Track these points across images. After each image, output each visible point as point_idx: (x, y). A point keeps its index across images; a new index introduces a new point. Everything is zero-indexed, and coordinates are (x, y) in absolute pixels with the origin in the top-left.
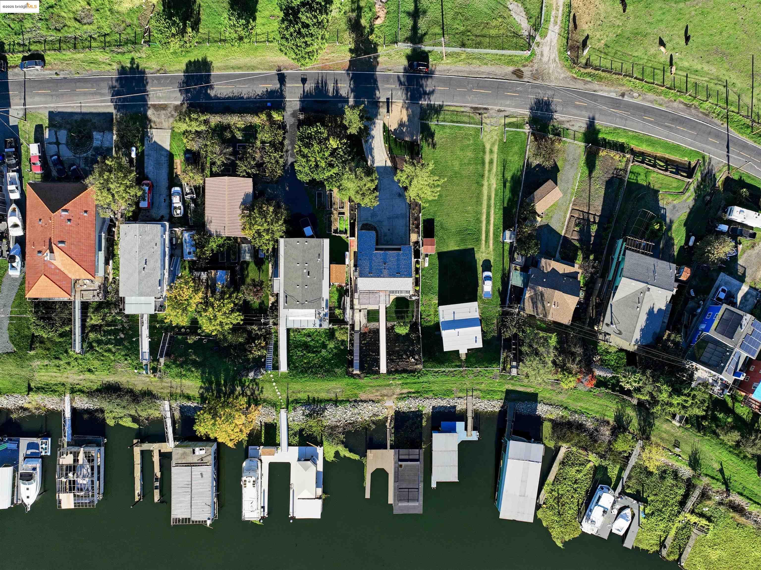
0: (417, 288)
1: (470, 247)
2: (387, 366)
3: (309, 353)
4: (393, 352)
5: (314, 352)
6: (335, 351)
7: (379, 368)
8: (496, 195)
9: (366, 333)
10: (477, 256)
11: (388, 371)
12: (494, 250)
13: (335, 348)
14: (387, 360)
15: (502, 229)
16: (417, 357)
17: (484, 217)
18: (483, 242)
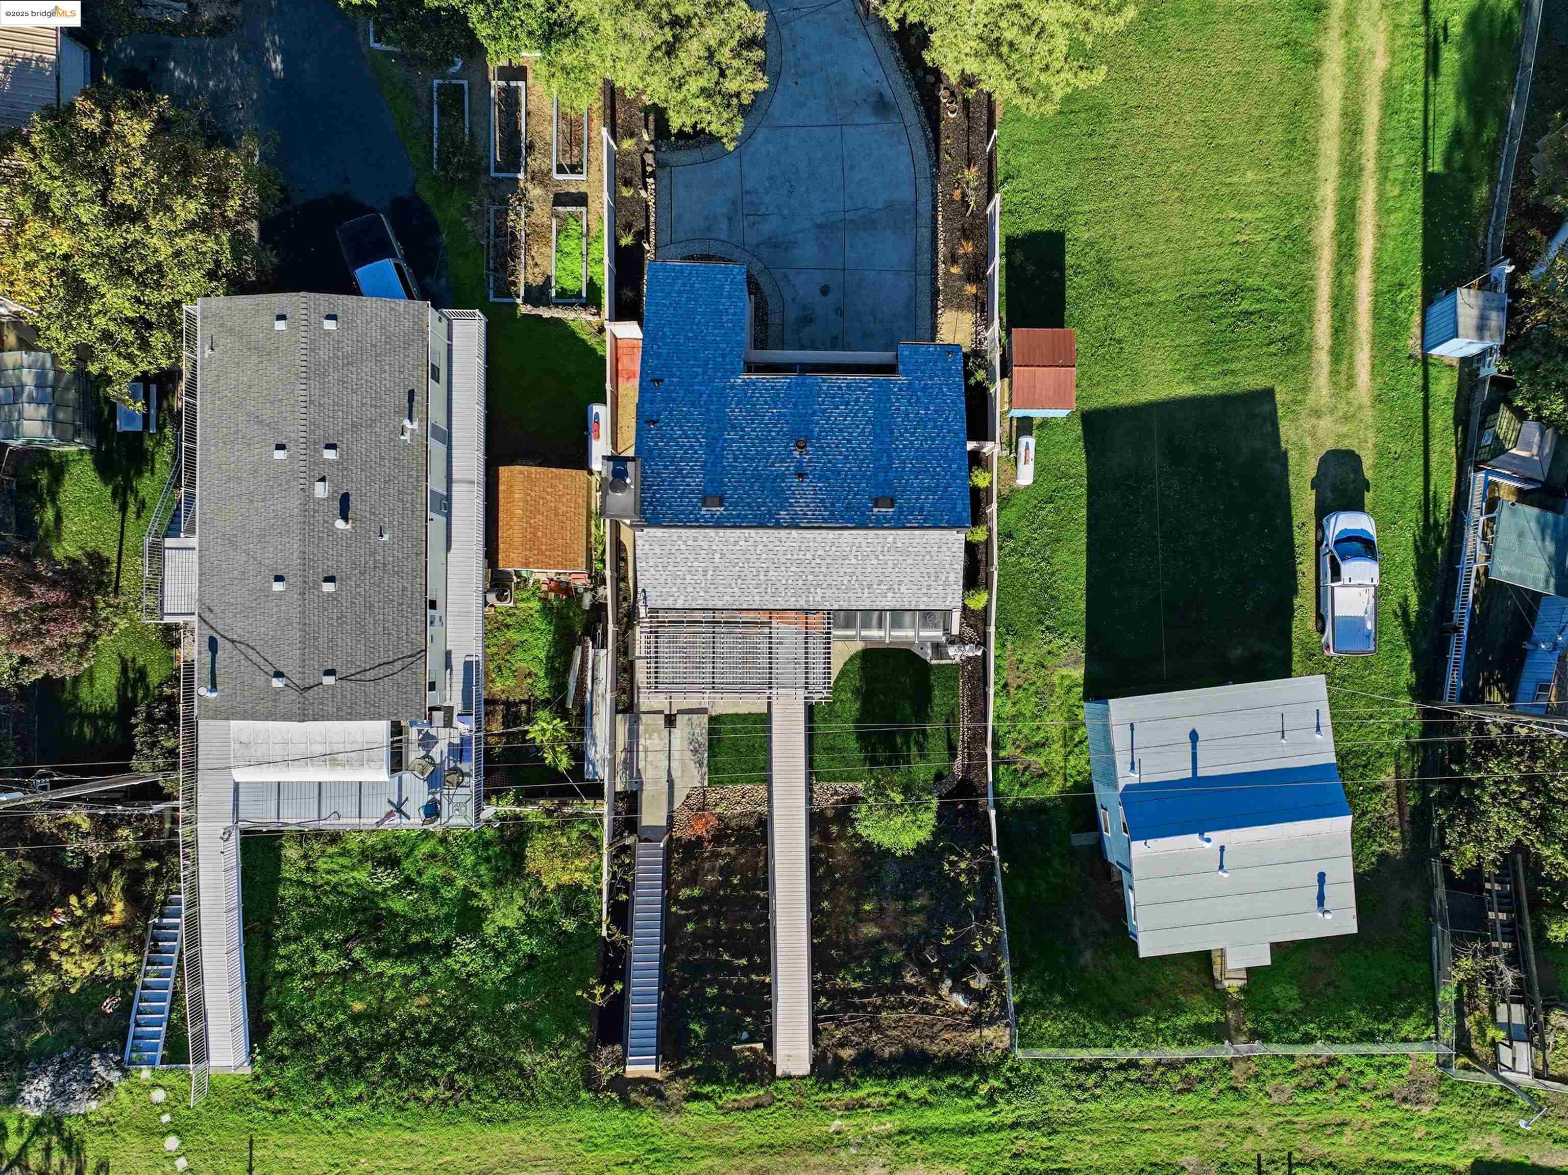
0: (978, 602)
1: (1254, 382)
2: (816, 1033)
3: (380, 955)
4: (848, 948)
5: (409, 952)
6: (528, 944)
7: (770, 1046)
8: (1389, 109)
9: (699, 841)
10: (1287, 431)
11: (817, 1062)
12: (1378, 399)
13: (530, 926)
14: (815, 996)
15: (1417, 288)
16: (980, 982)
17: (1327, 224)
18: (1323, 357)
